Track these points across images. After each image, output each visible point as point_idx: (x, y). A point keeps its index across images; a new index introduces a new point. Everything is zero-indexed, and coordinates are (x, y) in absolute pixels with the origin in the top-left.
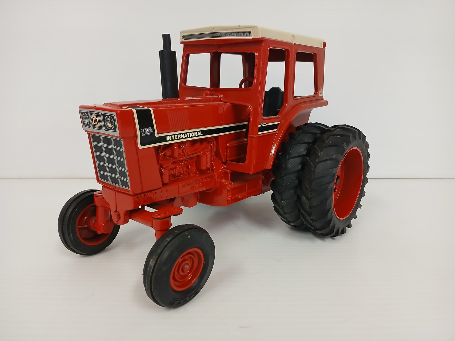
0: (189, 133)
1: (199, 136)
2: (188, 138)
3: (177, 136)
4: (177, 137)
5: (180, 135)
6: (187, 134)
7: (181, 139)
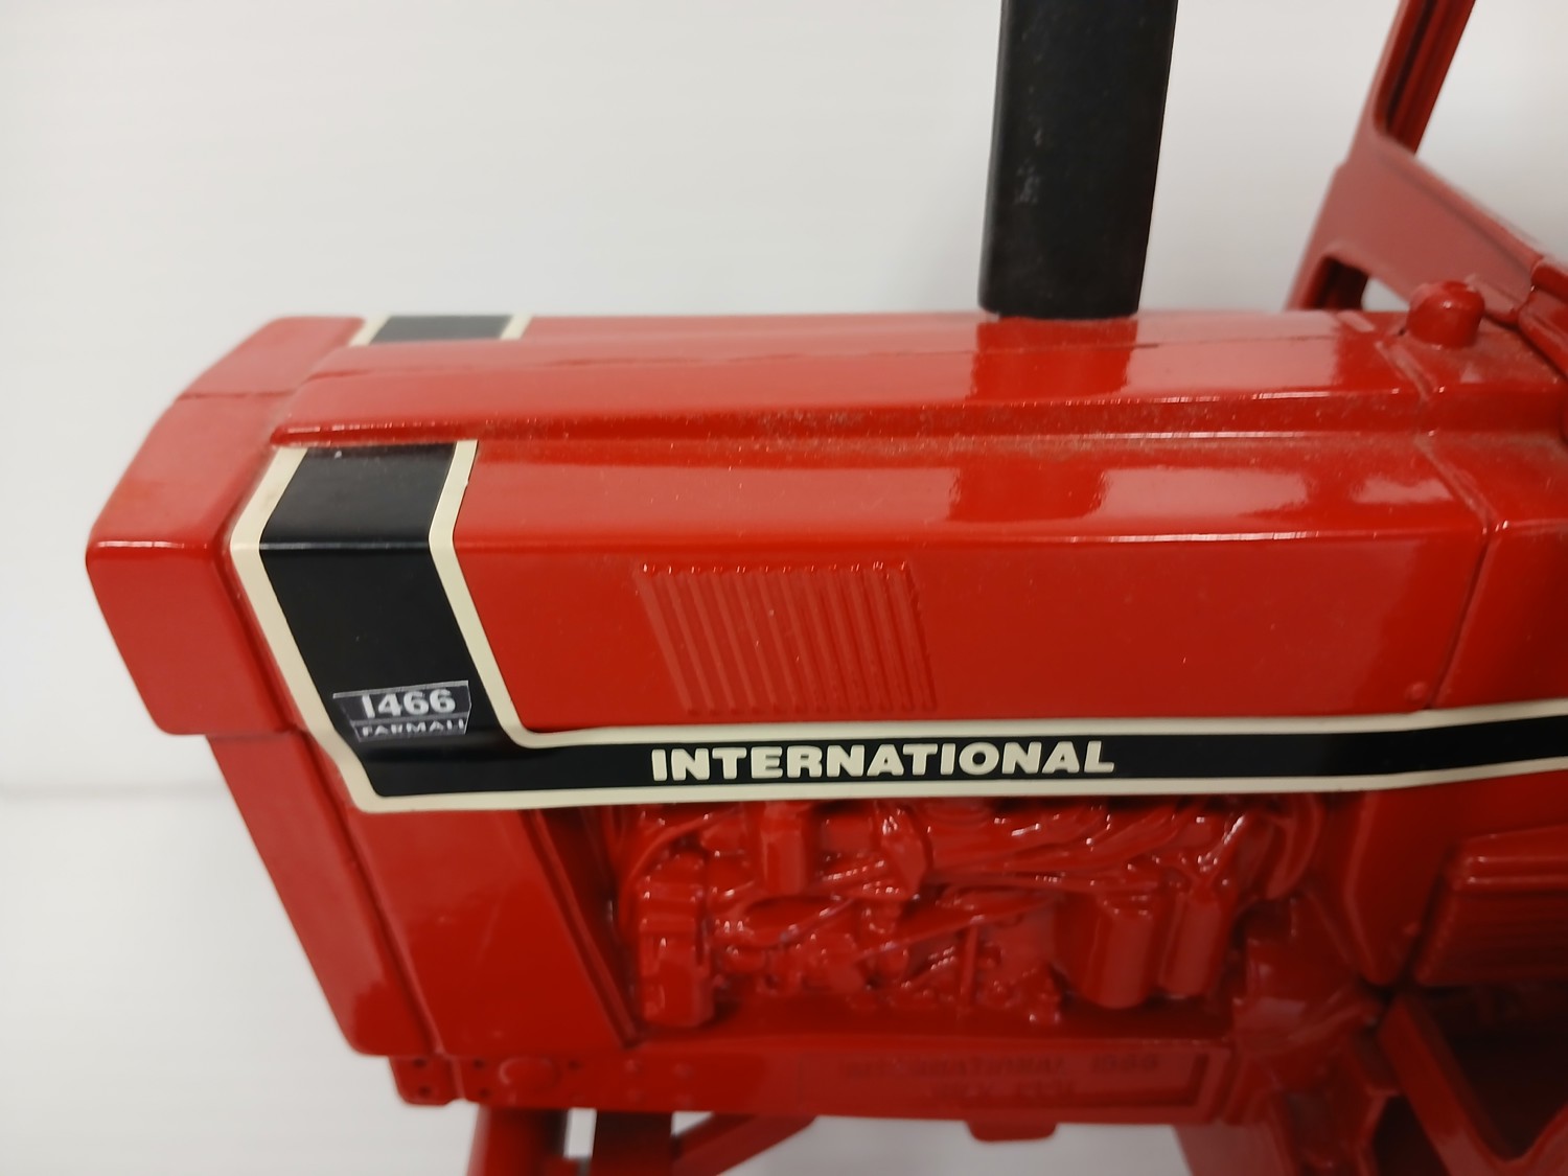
0: (940, 742)
1: (1061, 774)
2: (908, 776)
3: (783, 760)
4: (783, 764)
5: (816, 754)
6: (907, 750)
7: (824, 778)
